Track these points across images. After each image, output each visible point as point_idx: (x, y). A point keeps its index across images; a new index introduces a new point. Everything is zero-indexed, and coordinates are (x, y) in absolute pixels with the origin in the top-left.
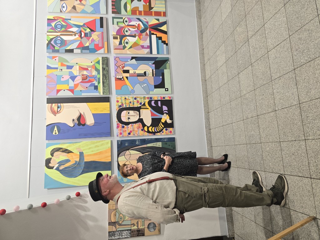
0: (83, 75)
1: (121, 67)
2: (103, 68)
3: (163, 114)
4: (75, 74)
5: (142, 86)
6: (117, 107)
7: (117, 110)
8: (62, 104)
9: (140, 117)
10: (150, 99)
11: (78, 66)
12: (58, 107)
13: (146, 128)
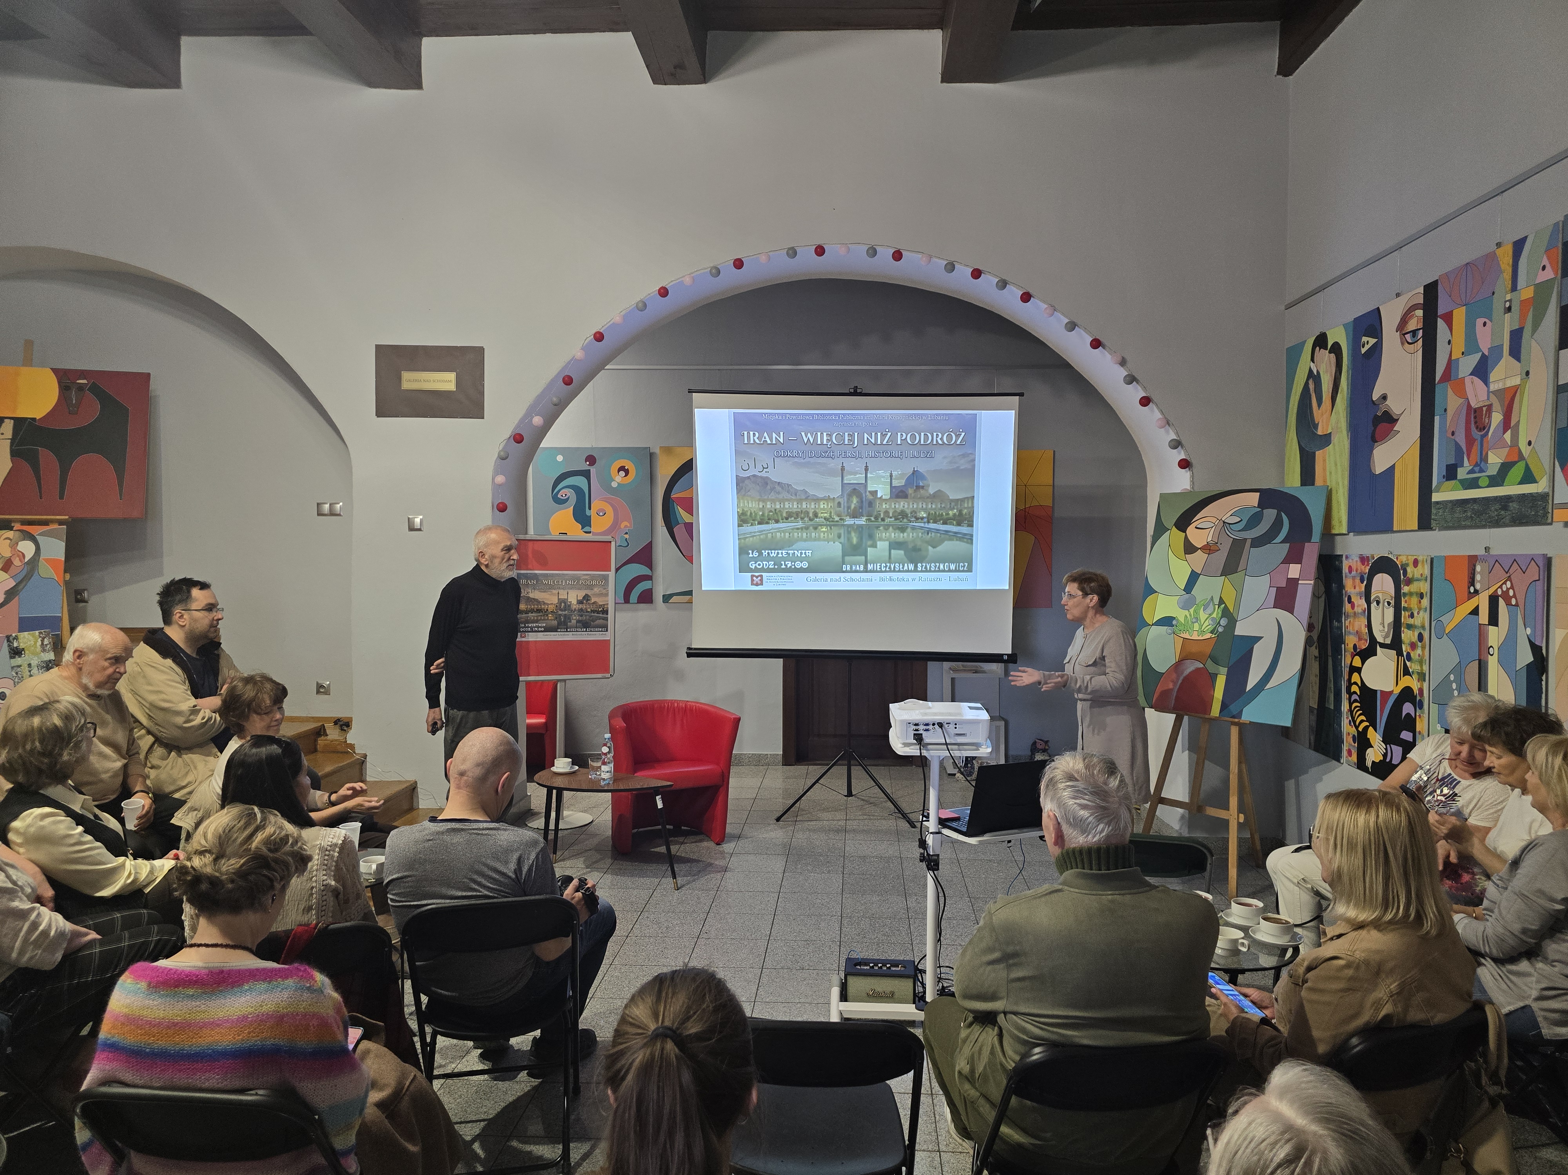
0: (1490, 407)
1: (1508, 589)
2: (1508, 499)
3: (1386, 740)
4: (1493, 376)
5: (1452, 677)
6: (1403, 559)
7: (1397, 558)
8: (1420, 342)
9: (1383, 646)
10: (1418, 698)
11: (1516, 381)
12: (1414, 333)
13: (1357, 662)
